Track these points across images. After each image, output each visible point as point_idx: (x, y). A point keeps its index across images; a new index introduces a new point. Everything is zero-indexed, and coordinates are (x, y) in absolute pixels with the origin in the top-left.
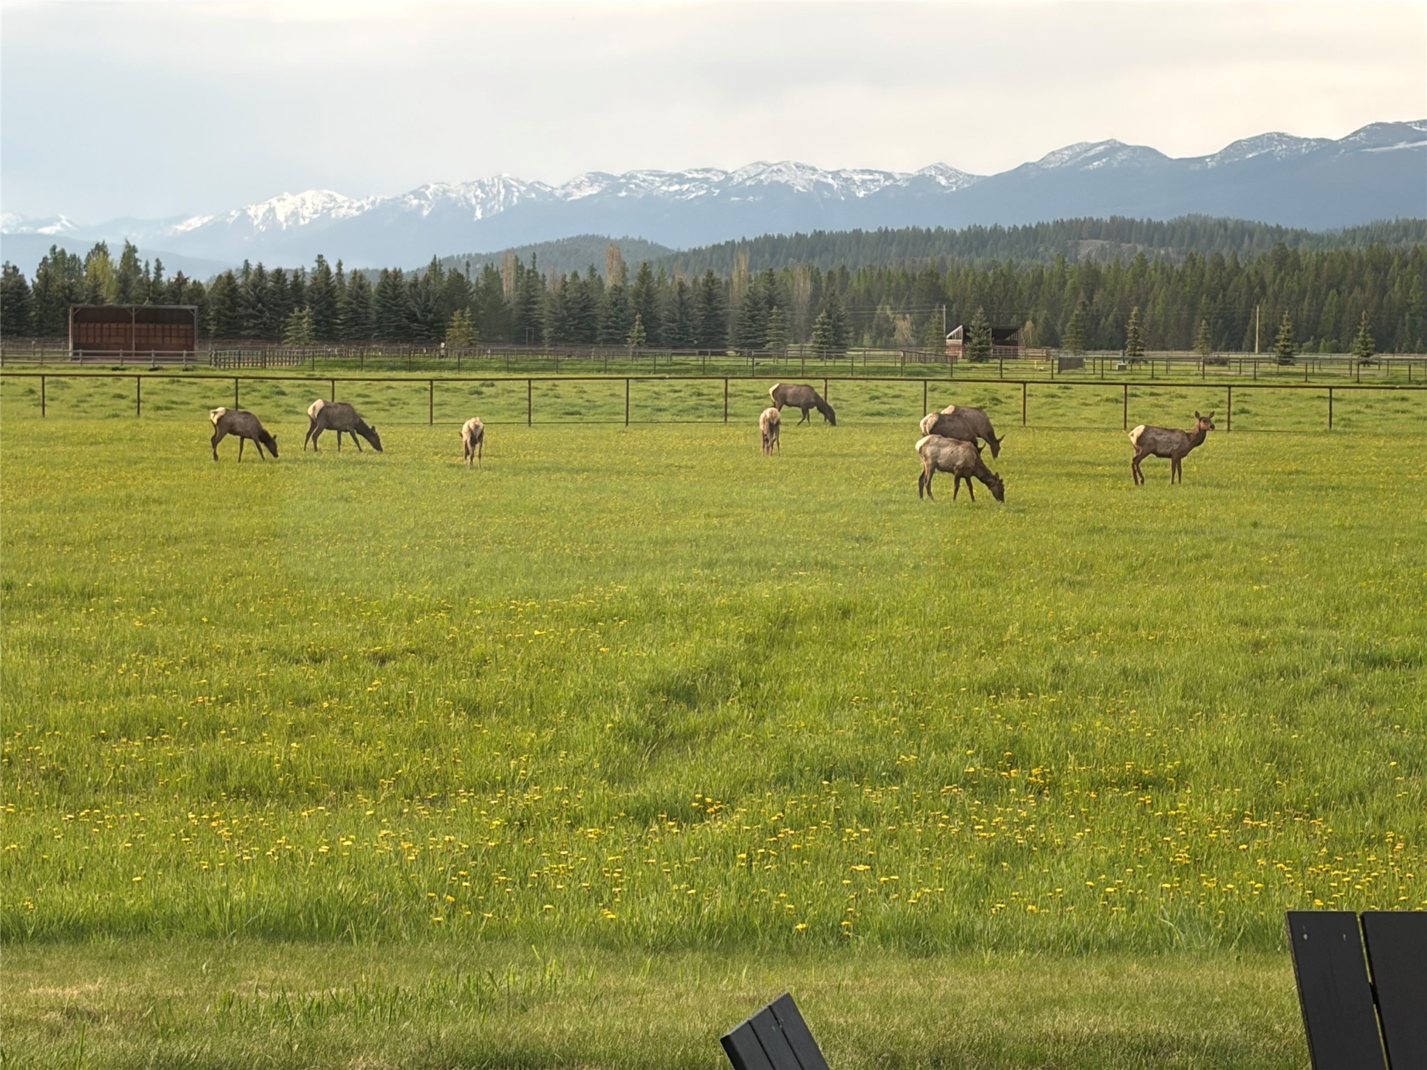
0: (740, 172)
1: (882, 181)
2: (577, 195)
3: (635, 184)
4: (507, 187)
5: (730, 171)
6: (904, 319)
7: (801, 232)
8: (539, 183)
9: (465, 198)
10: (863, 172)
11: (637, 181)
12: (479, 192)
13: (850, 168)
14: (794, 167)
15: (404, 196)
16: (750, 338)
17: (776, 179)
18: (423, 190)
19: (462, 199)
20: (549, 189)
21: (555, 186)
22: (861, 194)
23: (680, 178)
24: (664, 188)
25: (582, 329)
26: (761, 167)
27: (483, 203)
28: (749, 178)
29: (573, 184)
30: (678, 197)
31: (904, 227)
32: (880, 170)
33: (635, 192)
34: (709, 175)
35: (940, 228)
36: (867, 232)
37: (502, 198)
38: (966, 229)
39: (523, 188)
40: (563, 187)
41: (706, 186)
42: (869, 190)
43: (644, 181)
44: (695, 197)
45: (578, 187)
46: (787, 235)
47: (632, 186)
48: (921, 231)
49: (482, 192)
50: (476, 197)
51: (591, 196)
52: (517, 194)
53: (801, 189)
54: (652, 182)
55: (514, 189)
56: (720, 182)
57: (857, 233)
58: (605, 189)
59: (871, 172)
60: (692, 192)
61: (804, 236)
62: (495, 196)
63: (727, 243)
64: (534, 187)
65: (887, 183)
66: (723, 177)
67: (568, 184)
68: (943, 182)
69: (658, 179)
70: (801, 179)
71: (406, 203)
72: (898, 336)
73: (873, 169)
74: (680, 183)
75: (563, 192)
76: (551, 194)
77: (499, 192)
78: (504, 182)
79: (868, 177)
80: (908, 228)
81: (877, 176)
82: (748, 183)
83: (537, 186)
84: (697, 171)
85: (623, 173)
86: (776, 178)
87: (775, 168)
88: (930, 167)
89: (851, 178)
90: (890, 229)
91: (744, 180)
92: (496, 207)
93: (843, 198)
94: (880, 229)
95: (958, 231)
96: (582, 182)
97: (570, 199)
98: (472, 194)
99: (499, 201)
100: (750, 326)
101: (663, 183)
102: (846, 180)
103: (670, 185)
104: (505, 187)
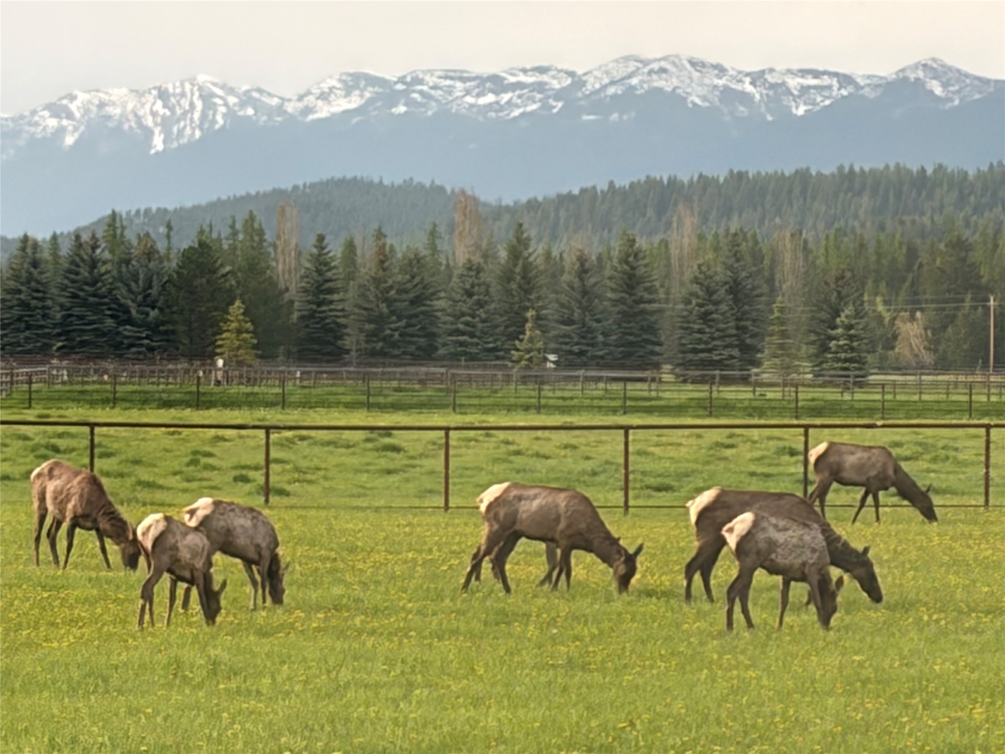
0: (597, 73)
1: (835, 88)
2: (324, 111)
3: (421, 93)
4: (207, 97)
5: (580, 72)
6: (912, 318)
7: (709, 173)
8: (260, 91)
9: (136, 115)
10: (804, 73)
11: (425, 88)
12: (159, 106)
13: (780, 67)
14: (688, 66)
15: (34, 113)
16: (703, 351)
17: (655, 84)
18: (65, 102)
19: (131, 117)
20: (275, 101)
21: (288, 96)
22: (801, 111)
23: (496, 83)
24: (469, 99)
25: (412, 336)
26: (632, 66)
27: (166, 124)
28: (613, 83)
29: (317, 92)
30: (493, 114)
31: (881, 166)
32: (832, 69)
33: (420, 105)
34: (545, 78)
35: (940, 168)
36: (819, 174)
37: (197, 115)
38: (985, 168)
39: (232, 100)
40: (301, 98)
41: (539, 96)
42: (814, 104)
43: (435, 87)
44: (523, 115)
45: (324, 96)
46: (684, 177)
47: (415, 96)
48: (909, 172)
49: (164, 107)
50: (154, 114)
51: (346, 112)
52: (223, 109)
53: (698, 101)
54: (450, 90)
55: (218, 101)
56: (563, 89)
57: (803, 176)
58: (371, 101)
59: (816, 74)
60: (518, 106)
61: (715, 180)
62: (185, 113)
63: (583, 191)
64: (251, 98)
65: (844, 92)
66: (569, 81)
67: (309, 93)
68: (938, 91)
69: (459, 85)
70: (701, 85)
71: (37, 124)
72: (901, 349)
73: (821, 69)
74: (496, 93)
75: (300, 105)
76: (280, 110)
77: (192, 105)
78: (200, 89)
79: (811, 81)
80: (887, 167)
81: (826, 81)
82: (611, 91)
83: (255, 95)
84: (525, 71)
85: (400, 74)
86: (659, 83)
87: (655, 66)
88: (916, 67)
89: (784, 84)
90: (857, 169)
91: (604, 87)
92: (188, 131)
93: (770, 118)
94: (841, 168)
95: (972, 172)
96: (331, 89)
97: (311, 117)
98: (148, 107)
99: (192, 120)
100: (700, 331)
101: (468, 92)
102: (773, 86)
103: (478, 95)
104: (201, 96)
